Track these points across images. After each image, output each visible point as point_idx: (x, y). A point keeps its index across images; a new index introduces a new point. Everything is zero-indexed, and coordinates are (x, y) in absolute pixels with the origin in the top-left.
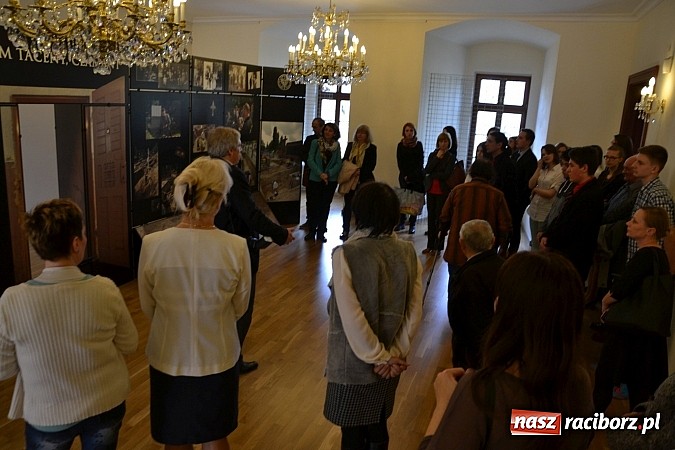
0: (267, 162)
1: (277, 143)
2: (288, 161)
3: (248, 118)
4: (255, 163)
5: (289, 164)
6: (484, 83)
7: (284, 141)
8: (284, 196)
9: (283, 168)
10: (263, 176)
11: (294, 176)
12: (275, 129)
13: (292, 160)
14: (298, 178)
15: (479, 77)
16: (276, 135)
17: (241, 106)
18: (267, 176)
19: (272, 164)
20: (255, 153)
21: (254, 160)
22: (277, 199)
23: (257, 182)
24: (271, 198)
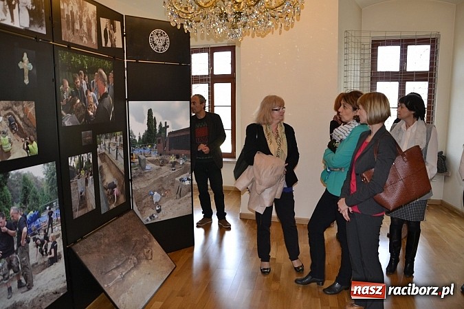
0: (141, 165)
1: (153, 135)
2: (173, 159)
3: (105, 95)
4: (122, 168)
5: (174, 164)
6: (381, 50)
7: (163, 129)
8: (170, 211)
9: (166, 171)
10: (137, 186)
11: (182, 180)
12: (150, 112)
13: (178, 157)
14: (187, 183)
15: (376, 44)
16: (151, 121)
17: (91, 71)
18: (143, 185)
19: (149, 166)
20: (121, 152)
21: (120, 163)
22: (160, 218)
23: (128, 197)
24: (152, 217)
